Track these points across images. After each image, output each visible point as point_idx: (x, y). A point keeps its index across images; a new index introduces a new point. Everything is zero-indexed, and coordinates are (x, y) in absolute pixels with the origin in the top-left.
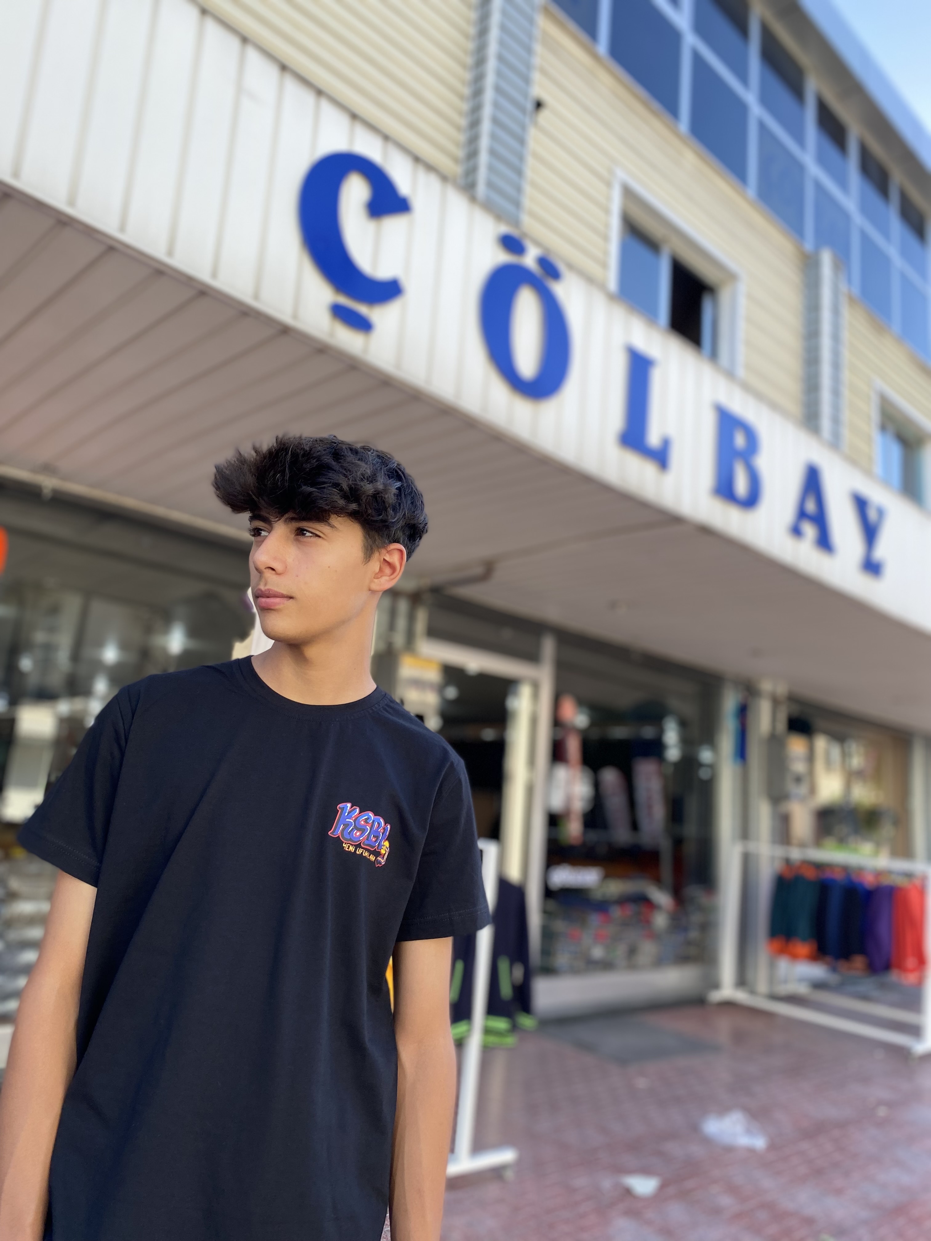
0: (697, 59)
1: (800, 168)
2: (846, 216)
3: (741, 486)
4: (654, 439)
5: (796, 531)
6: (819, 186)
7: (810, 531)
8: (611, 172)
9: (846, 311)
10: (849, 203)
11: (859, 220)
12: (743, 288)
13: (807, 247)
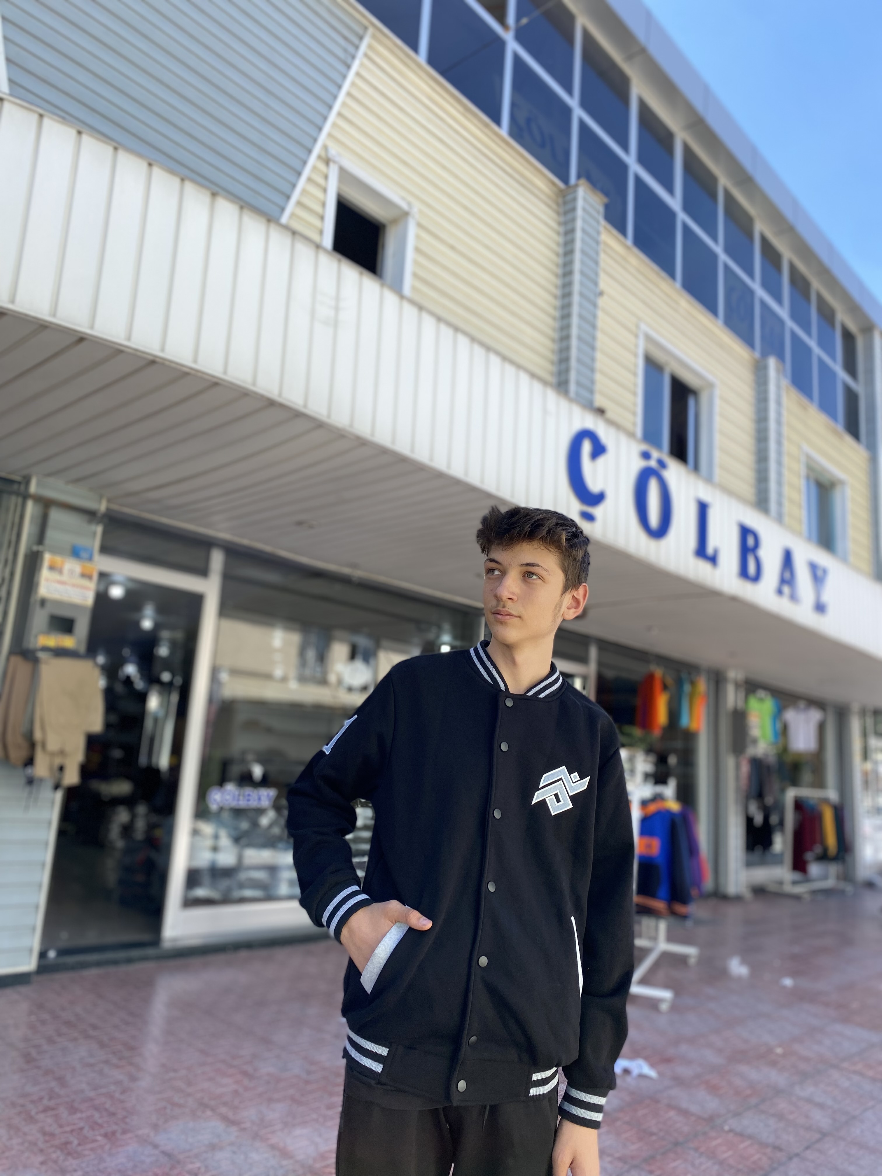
0: (686, 227)
1: (751, 293)
2: (781, 322)
3: (752, 569)
4: (710, 551)
5: (780, 592)
6: (763, 304)
7: (786, 589)
8: (638, 327)
9: (785, 400)
10: (783, 313)
11: (790, 324)
12: (717, 392)
13: (757, 355)
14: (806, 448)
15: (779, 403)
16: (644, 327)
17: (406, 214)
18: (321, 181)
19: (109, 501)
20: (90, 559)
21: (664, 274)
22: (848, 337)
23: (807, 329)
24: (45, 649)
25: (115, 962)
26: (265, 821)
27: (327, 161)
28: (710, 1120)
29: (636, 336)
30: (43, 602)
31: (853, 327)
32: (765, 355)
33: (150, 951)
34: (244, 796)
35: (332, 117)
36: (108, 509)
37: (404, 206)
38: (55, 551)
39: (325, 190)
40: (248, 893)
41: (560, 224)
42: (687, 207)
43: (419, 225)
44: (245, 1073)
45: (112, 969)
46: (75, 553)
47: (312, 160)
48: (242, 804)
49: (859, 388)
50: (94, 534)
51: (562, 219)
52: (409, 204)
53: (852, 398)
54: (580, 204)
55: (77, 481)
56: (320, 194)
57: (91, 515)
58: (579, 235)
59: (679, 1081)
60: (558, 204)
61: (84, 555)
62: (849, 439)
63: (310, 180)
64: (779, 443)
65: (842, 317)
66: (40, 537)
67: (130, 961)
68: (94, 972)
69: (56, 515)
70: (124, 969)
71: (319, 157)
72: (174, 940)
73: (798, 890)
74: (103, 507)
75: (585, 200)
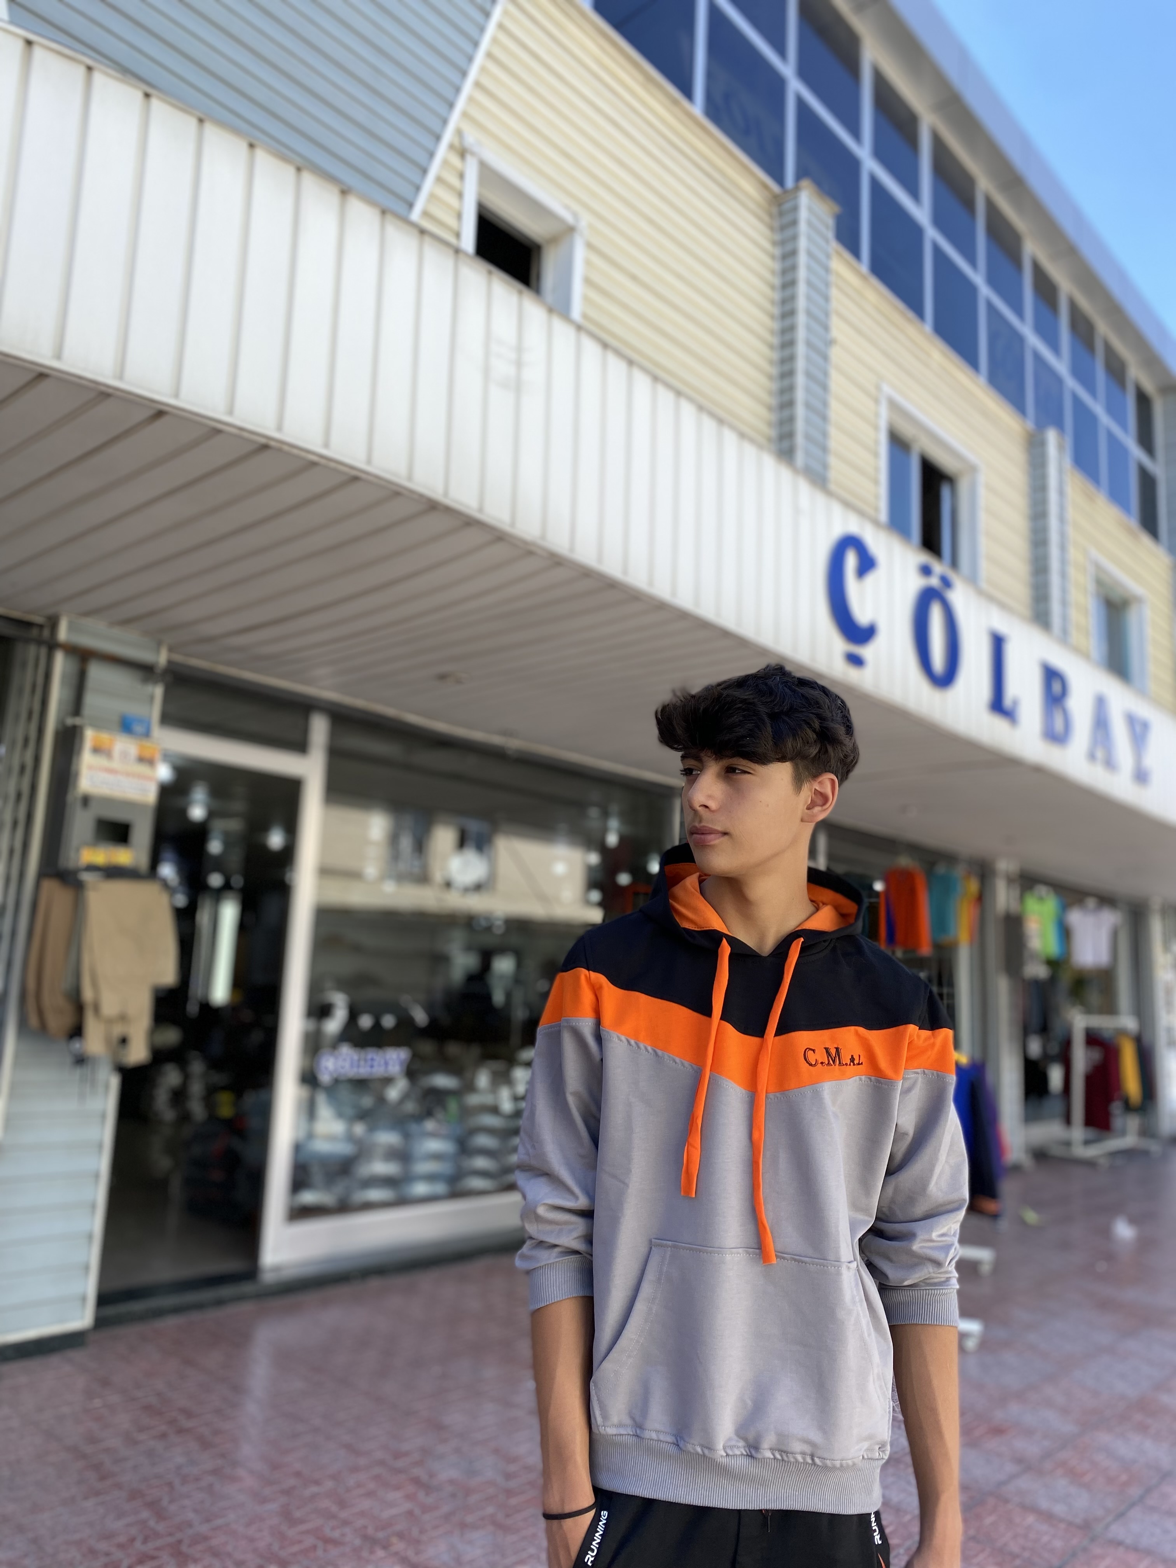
0: (937, 249)
1: (1020, 339)
2: (1059, 380)
3: (1059, 727)
4: (1008, 702)
6: (1036, 354)
7: (1100, 754)
8: (878, 388)
9: (1069, 490)
10: (1061, 366)
11: (1071, 383)
12: (983, 478)
13: (1030, 425)
14: (1094, 553)
15: (1061, 493)
16: (887, 389)
17: (571, 230)
18: (454, 181)
19: (171, 650)
20: (147, 734)
21: (911, 314)
22: (1143, 401)
23: (1091, 389)
24: (92, 868)
25: (199, 1306)
26: (393, 1093)
27: (463, 153)
28: (1086, 1526)
29: (877, 401)
30: (86, 800)
31: (1149, 387)
32: (1041, 426)
33: (247, 1288)
34: (366, 1060)
35: (468, 87)
36: (170, 662)
37: (569, 218)
38: (99, 726)
39: (460, 195)
40: (375, 1194)
41: (774, 243)
42: (939, 221)
43: (590, 246)
44: (416, 1481)
45: (195, 1316)
46: (126, 726)
47: (442, 151)
48: (363, 1071)
49: (1157, 469)
50: (152, 698)
51: (777, 237)
52: (575, 215)
53: (1148, 483)
54: (803, 214)
55: (126, 622)
56: (453, 201)
57: (146, 671)
58: (802, 259)
59: (1026, 1465)
60: (771, 215)
61: (138, 728)
62: (1146, 539)
63: (439, 180)
64: (1063, 548)
65: (1136, 373)
66: (77, 705)
67: (220, 1303)
68: (171, 1322)
69: (97, 672)
70: (213, 1315)
71: (451, 147)
72: (277, 1268)
73: (1091, 1152)
74: (162, 659)
75: (810, 209)
